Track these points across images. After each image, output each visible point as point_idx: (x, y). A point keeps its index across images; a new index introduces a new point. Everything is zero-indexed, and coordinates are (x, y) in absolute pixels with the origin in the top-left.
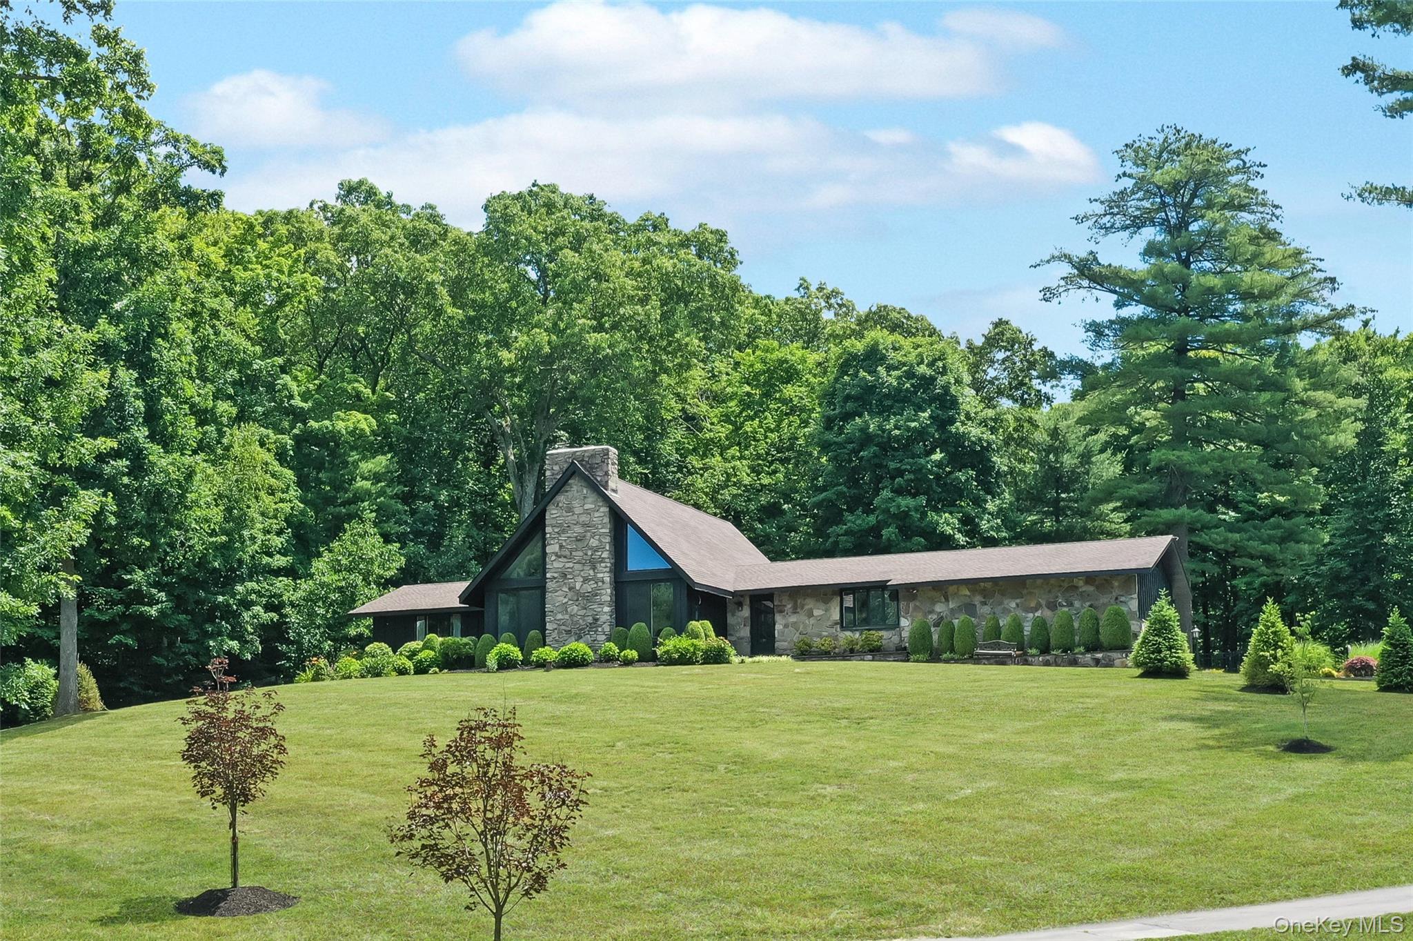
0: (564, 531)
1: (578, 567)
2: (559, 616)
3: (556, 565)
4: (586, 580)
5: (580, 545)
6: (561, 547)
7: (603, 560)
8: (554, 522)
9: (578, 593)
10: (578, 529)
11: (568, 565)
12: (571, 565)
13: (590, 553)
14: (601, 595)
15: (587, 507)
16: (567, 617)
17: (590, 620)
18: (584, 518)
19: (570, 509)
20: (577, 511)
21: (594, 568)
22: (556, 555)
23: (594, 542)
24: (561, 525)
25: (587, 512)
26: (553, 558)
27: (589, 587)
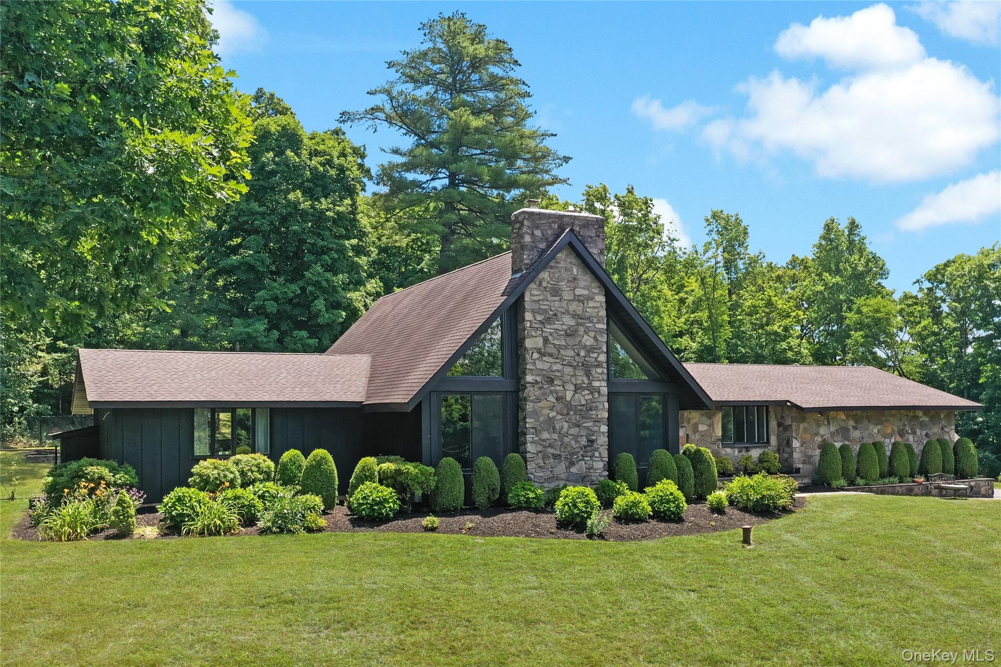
0: (548, 320)
1: (568, 370)
2: (545, 435)
3: (539, 365)
4: (577, 388)
5: (570, 341)
6: (546, 341)
7: (599, 365)
8: (536, 306)
9: (569, 406)
10: (569, 321)
11: (555, 368)
12: (559, 367)
13: (582, 353)
14: (596, 408)
15: (578, 292)
16: (555, 436)
17: (584, 441)
18: (574, 307)
19: (556, 292)
20: (567, 295)
21: (588, 374)
22: (539, 351)
23: (588, 341)
24: (544, 312)
25: (579, 299)
26: (536, 356)
27: (584, 397)
